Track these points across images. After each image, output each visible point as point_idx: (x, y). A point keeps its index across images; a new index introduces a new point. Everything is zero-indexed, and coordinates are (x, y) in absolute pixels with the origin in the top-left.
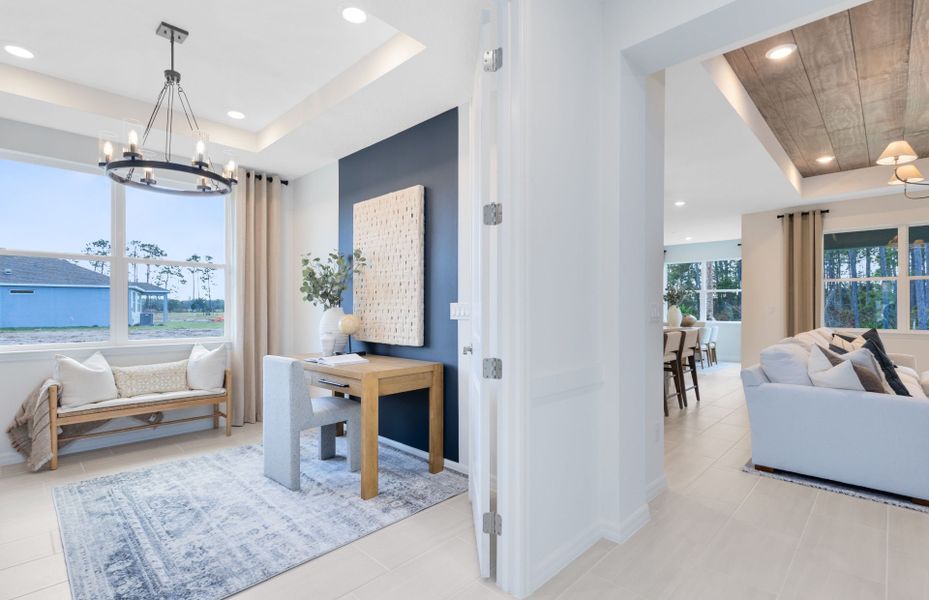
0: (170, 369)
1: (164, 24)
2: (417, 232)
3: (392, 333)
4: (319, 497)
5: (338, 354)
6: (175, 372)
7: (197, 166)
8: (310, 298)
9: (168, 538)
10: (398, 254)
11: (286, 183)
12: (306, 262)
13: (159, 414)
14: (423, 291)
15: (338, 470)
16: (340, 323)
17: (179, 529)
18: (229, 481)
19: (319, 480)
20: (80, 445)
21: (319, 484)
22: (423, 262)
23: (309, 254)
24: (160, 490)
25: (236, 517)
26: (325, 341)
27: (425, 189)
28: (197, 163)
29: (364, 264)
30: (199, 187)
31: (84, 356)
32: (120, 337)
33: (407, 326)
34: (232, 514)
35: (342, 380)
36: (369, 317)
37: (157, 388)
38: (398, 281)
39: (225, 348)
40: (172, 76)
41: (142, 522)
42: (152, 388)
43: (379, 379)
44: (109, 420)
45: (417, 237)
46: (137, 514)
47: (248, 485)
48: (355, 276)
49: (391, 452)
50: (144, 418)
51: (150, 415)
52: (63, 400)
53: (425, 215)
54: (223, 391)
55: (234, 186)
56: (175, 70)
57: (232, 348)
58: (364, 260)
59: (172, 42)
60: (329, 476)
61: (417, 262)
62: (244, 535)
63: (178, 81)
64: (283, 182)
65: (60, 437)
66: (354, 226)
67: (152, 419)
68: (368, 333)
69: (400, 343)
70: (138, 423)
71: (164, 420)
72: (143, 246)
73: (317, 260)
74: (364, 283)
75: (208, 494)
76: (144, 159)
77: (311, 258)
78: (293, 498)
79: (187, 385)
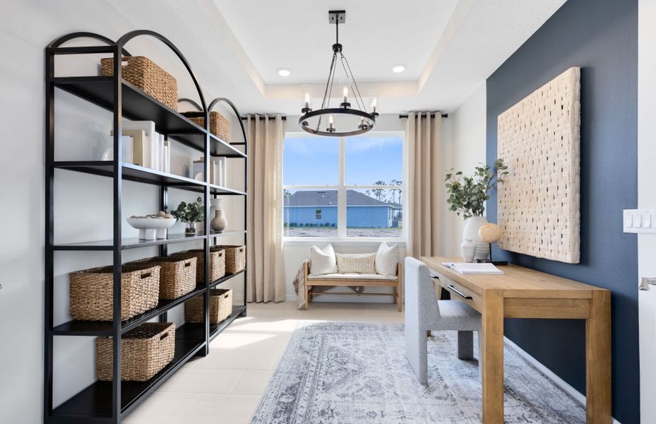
0: (365, 259)
1: (330, 12)
2: (569, 125)
3: (537, 246)
4: (440, 402)
5: (479, 261)
6: (368, 260)
7: (343, 107)
8: (454, 208)
9: (320, 388)
10: (544, 156)
11: (446, 116)
12: (449, 176)
13: (362, 288)
14: (578, 196)
15: (471, 376)
16: (480, 232)
17: (330, 384)
18: (381, 353)
19: (447, 381)
20: (323, 298)
21: (446, 387)
22: (578, 160)
23: (452, 169)
24: (339, 344)
25: (368, 391)
26: (465, 248)
27: (582, 70)
28: (342, 104)
29: (506, 173)
30: (360, 126)
31: (323, 246)
32: (343, 234)
33: (556, 238)
34: (367, 386)
35: (465, 290)
36: (512, 226)
37: (357, 270)
38: (544, 186)
39: (397, 247)
40: (337, 48)
41: (317, 366)
42: (355, 270)
43: (504, 298)
44: (335, 286)
45: (569, 131)
46: (318, 359)
47: (390, 363)
48: (499, 185)
49: (538, 376)
50: (353, 288)
51: (356, 287)
52: (311, 271)
53: (581, 102)
54: (396, 278)
55: (377, 118)
56: (339, 43)
57: (405, 247)
58: (506, 168)
59: (337, 24)
60: (459, 381)
61: (570, 161)
62: (365, 414)
63: (341, 51)
64: (443, 116)
65: (309, 291)
66: (499, 137)
67: (357, 289)
68: (511, 242)
69: (547, 257)
70: (350, 291)
71: (364, 292)
72: (398, 182)
73: (460, 173)
74: (507, 192)
75: (362, 359)
76: (313, 110)
77: (454, 173)
78: (417, 392)
79: (375, 270)
